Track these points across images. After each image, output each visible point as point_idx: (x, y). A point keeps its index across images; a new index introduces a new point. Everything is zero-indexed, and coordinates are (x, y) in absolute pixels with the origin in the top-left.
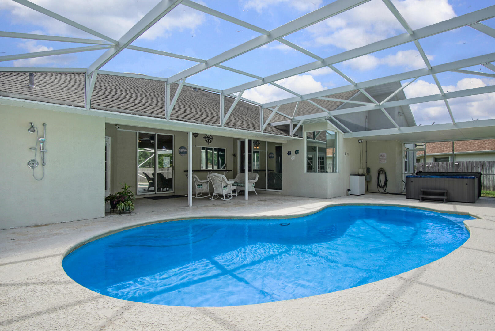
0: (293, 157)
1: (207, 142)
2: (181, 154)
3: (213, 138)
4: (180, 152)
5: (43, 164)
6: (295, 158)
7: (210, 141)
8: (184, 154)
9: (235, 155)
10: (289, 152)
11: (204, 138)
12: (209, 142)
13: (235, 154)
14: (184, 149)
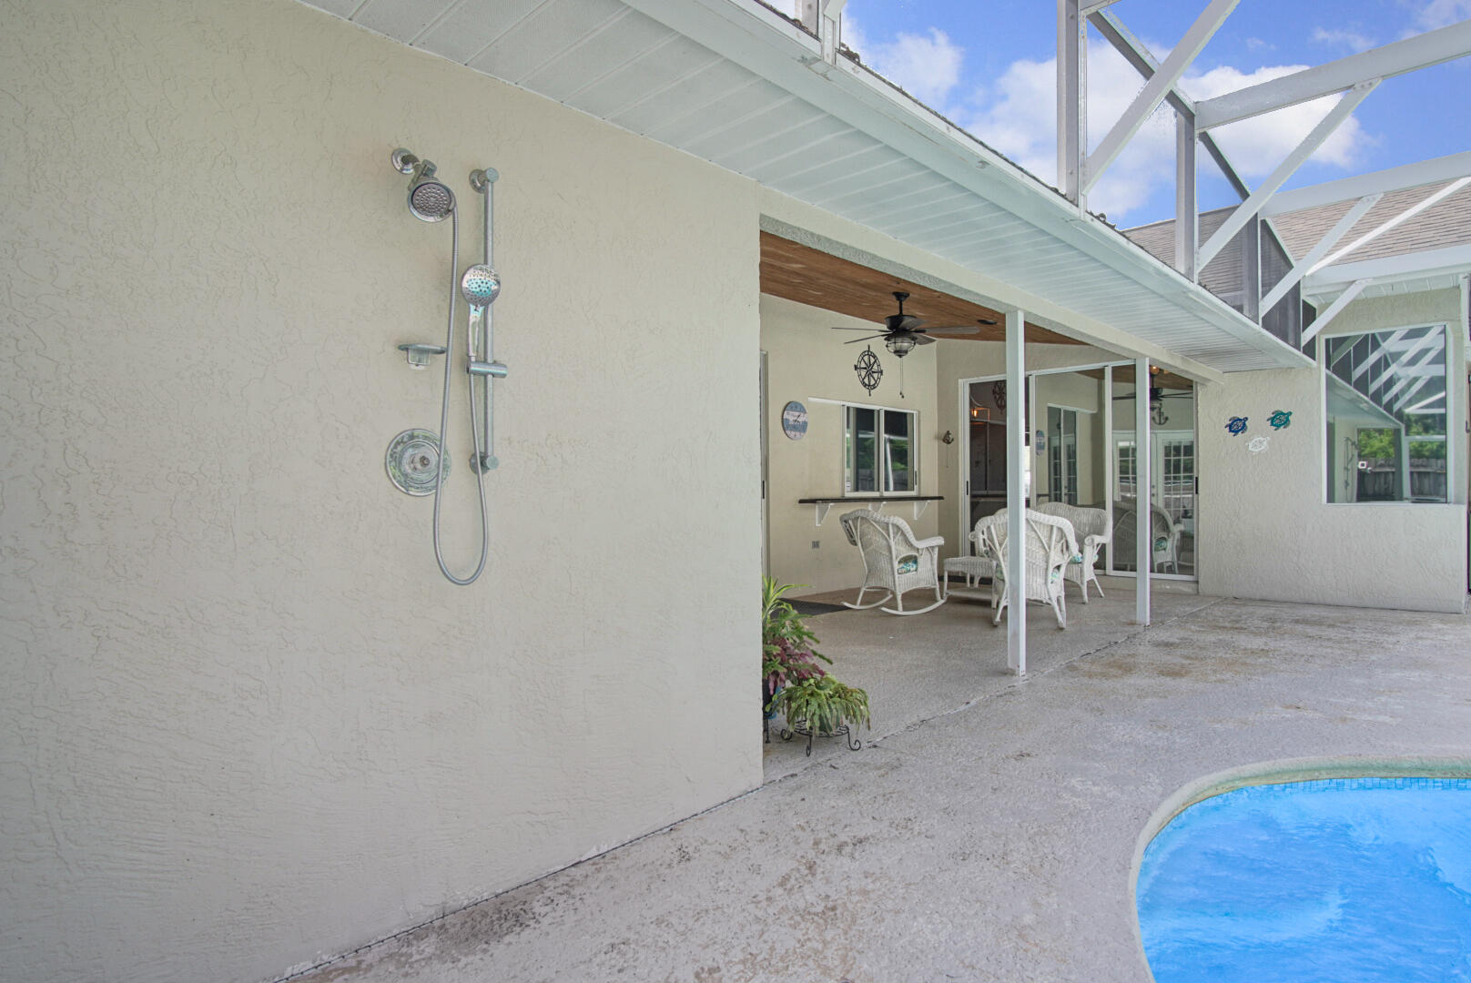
0: (1259, 440)
1: (865, 385)
2: (788, 432)
3: (881, 372)
4: (785, 425)
5: (480, 462)
6: (1269, 442)
7: (873, 382)
8: (798, 433)
9: (947, 439)
10: (1236, 420)
11: (856, 368)
12: (870, 387)
13: (948, 433)
14: (797, 414)
